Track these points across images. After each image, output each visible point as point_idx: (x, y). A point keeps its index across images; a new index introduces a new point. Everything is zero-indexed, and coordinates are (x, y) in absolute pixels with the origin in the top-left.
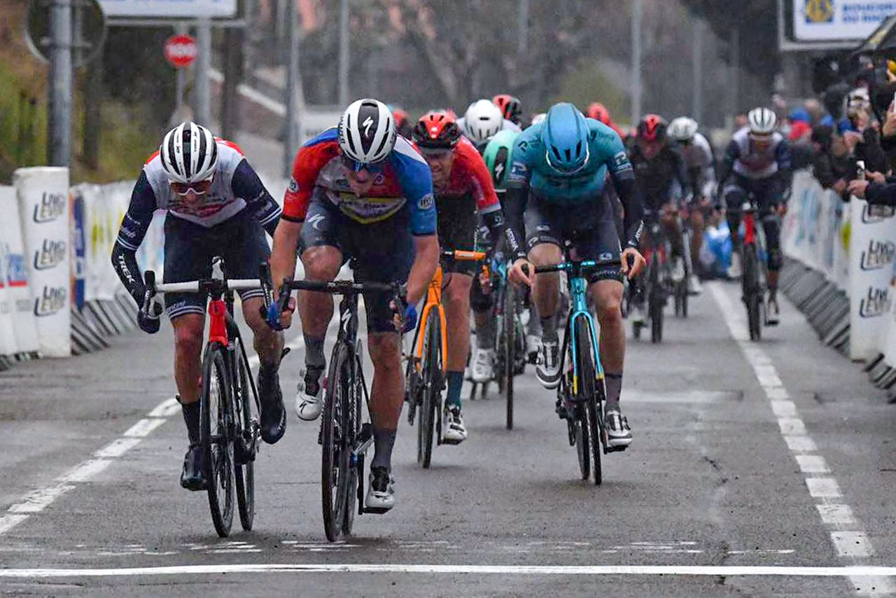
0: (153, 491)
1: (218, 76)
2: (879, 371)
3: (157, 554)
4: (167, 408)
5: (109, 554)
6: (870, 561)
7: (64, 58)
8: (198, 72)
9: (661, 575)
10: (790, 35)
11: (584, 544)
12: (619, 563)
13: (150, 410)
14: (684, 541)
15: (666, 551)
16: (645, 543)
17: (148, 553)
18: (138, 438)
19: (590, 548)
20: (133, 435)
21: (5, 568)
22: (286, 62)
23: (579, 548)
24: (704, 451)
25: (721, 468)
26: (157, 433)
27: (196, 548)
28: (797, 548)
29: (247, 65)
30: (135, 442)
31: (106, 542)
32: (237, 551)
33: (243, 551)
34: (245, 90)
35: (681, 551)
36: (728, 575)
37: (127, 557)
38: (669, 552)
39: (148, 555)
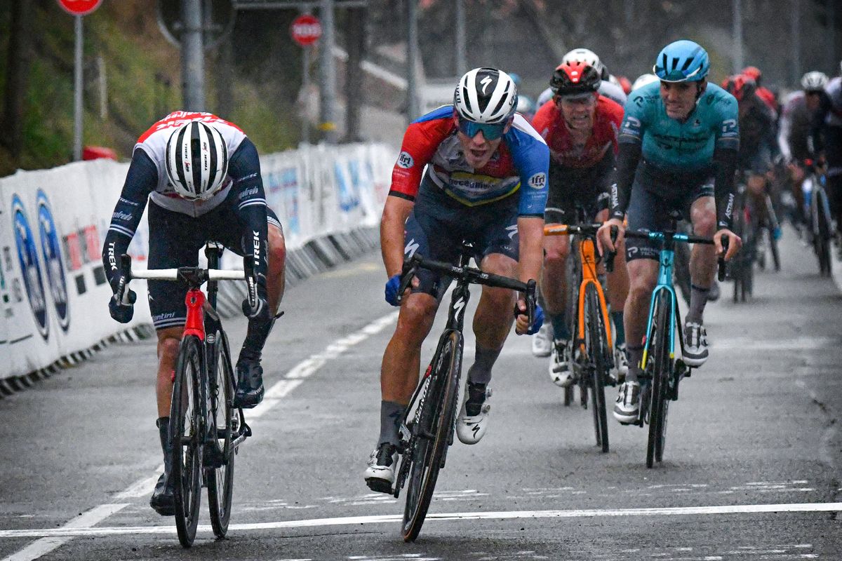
0: (293, 448)
1: (341, 54)
3: (298, 507)
4: (303, 370)
5: (253, 509)
7: (196, 42)
8: (322, 51)
9: (776, 512)
11: (702, 486)
12: (735, 503)
13: (287, 371)
14: (796, 480)
15: (779, 490)
16: (760, 483)
17: (289, 507)
18: (277, 398)
19: (708, 490)
20: (272, 396)
21: (154, 526)
22: (406, 38)
23: (698, 490)
24: (813, 395)
25: (830, 410)
26: (296, 393)
27: (334, 501)
29: (369, 42)
30: (274, 403)
31: (250, 498)
32: (373, 502)
33: (379, 502)
34: (368, 66)
35: (794, 489)
36: (838, 511)
37: (271, 512)
38: (783, 490)
39: (290, 509)
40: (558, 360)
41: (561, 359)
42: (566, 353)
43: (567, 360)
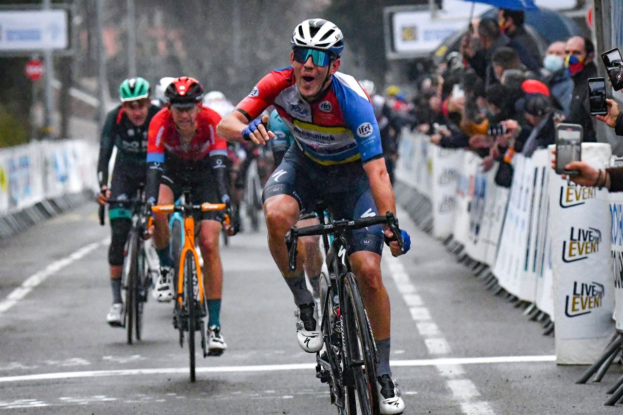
1: (57, 84)
2: (451, 244)
4: (33, 281)
6: (449, 355)
10: (393, 48)
20: (13, 298)
22: (97, 75)
28: (407, 350)
40: (162, 282)
41: (165, 281)
42: (168, 277)
43: (169, 281)
